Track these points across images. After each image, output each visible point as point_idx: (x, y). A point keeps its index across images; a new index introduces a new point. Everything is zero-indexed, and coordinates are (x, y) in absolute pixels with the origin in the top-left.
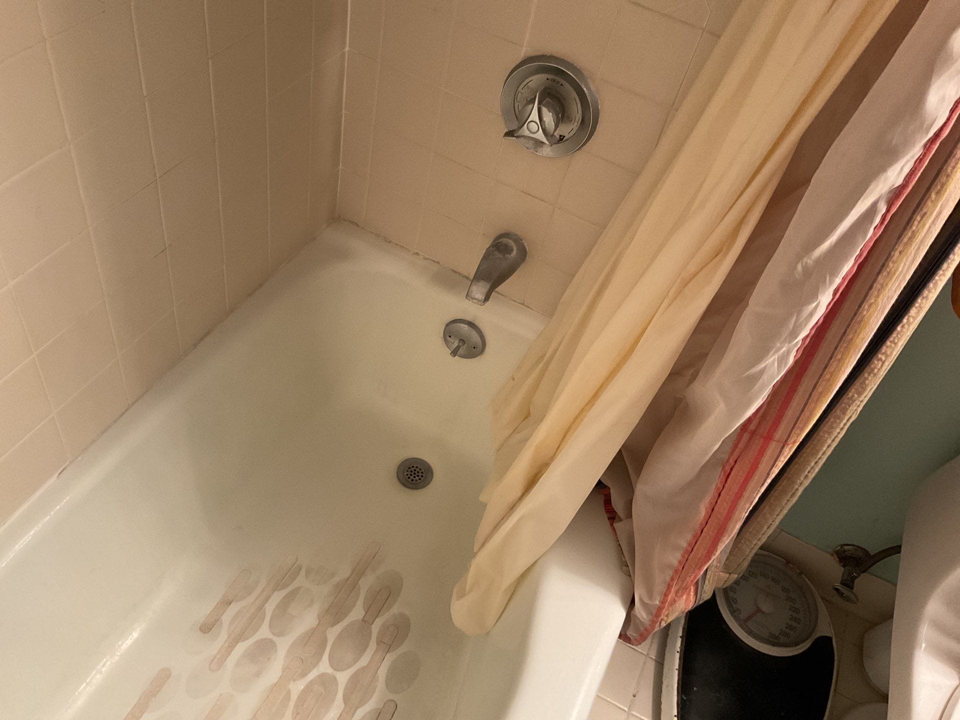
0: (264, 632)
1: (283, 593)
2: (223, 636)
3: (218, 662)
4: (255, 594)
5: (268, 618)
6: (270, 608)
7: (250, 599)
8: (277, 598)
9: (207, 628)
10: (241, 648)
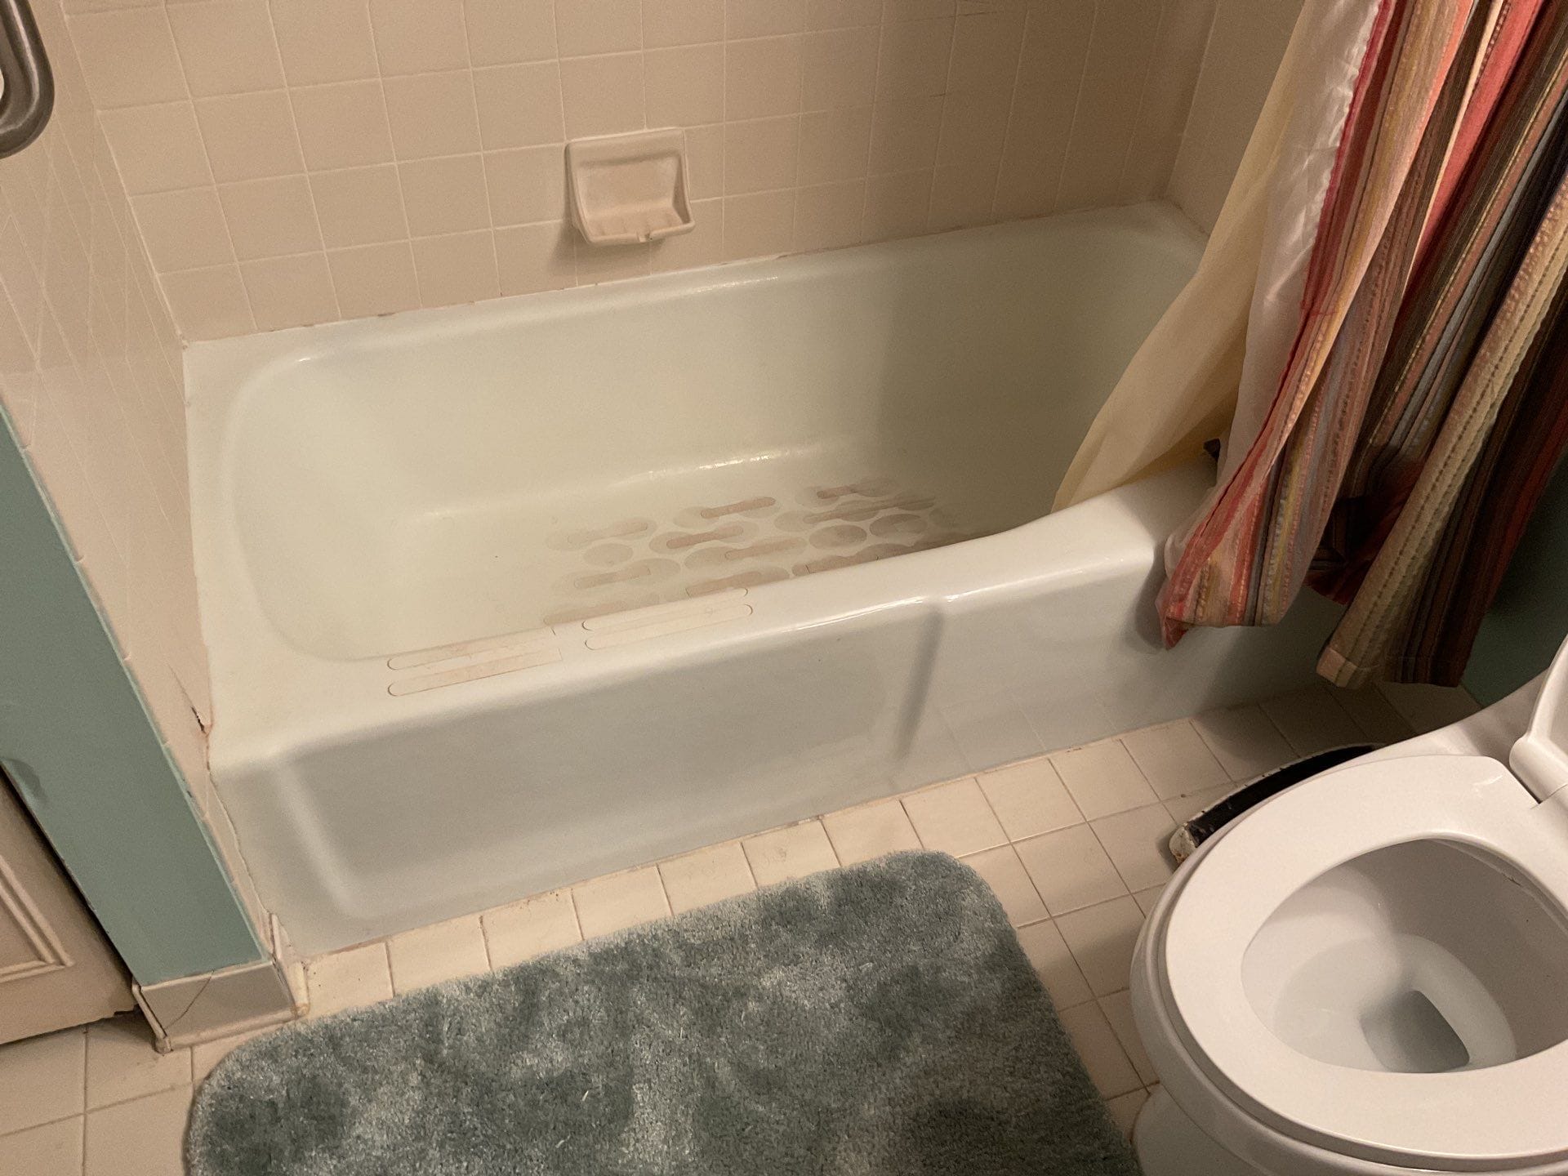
0: (865, 525)
1: (904, 512)
2: (832, 507)
3: (816, 519)
4: (879, 499)
5: (875, 518)
6: (882, 514)
7: (872, 499)
8: (896, 511)
9: (824, 495)
10: (839, 522)
